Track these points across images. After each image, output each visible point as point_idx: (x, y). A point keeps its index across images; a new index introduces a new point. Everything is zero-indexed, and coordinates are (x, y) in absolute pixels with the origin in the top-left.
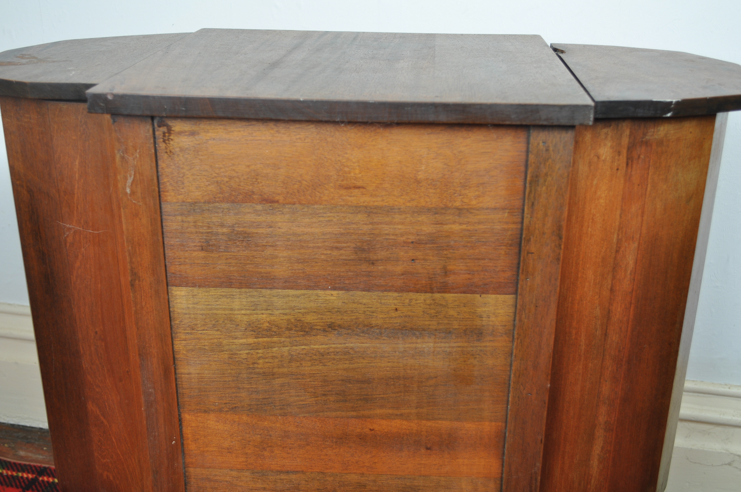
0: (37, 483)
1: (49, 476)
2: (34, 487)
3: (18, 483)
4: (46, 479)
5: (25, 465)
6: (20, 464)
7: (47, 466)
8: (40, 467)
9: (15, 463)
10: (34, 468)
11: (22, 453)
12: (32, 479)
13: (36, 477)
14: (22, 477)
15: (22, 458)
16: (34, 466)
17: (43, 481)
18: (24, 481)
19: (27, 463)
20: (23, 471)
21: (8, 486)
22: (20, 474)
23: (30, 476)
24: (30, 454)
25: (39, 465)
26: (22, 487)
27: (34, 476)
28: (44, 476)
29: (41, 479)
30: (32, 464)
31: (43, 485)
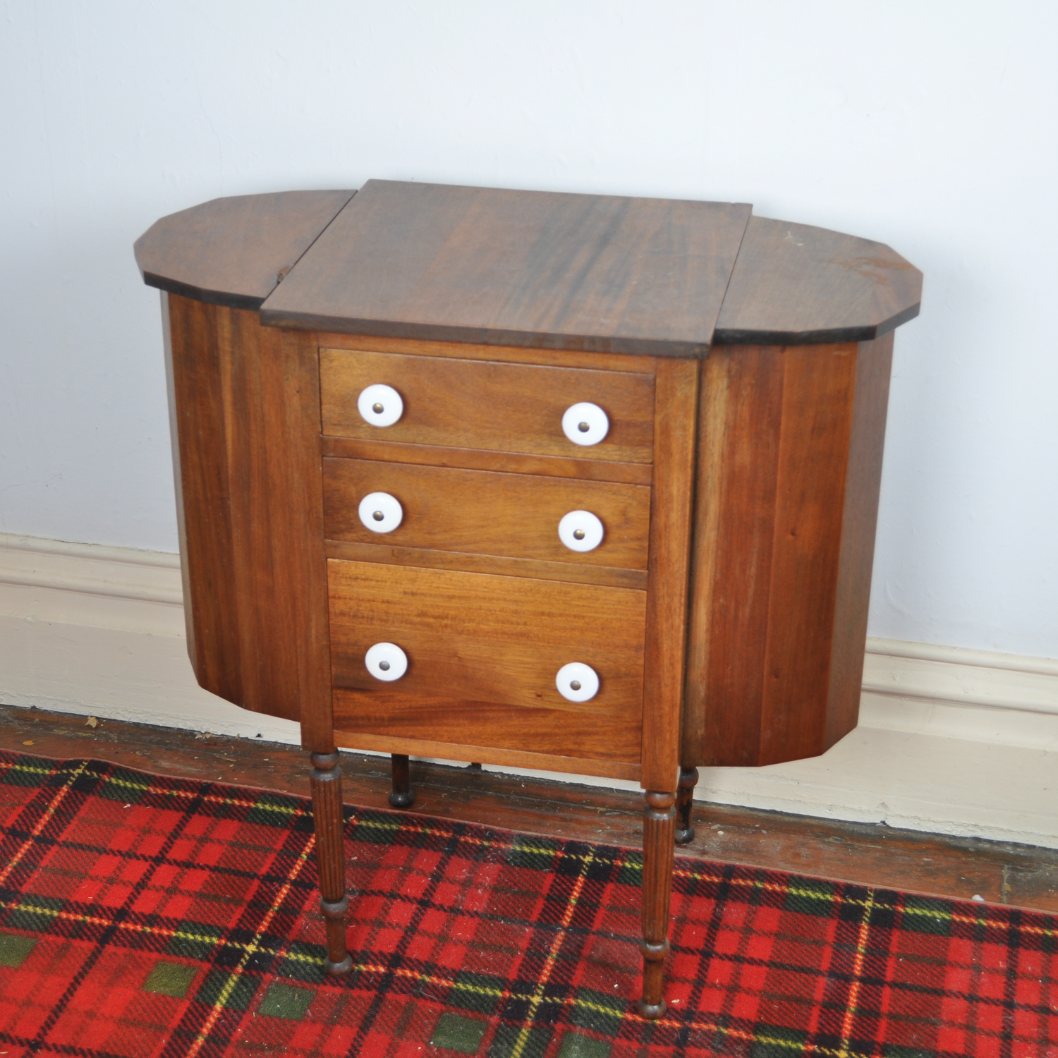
0: (203, 805)
1: (217, 796)
2: (200, 809)
3: (177, 806)
4: (213, 799)
5: (177, 780)
6: (169, 779)
7: (210, 782)
8: (200, 783)
9: (161, 778)
10: (191, 785)
11: (165, 764)
12: (193, 799)
13: (198, 796)
14: (179, 796)
15: (167, 770)
16: (192, 782)
17: (210, 802)
18: (183, 802)
19: (180, 778)
20: (178, 789)
21: (163, 808)
22: (175, 793)
23: (190, 795)
24: (177, 766)
25: (198, 780)
26: (183, 810)
27: (196, 795)
28: (210, 795)
29: (206, 799)
30: (187, 779)
31: (212, 808)
